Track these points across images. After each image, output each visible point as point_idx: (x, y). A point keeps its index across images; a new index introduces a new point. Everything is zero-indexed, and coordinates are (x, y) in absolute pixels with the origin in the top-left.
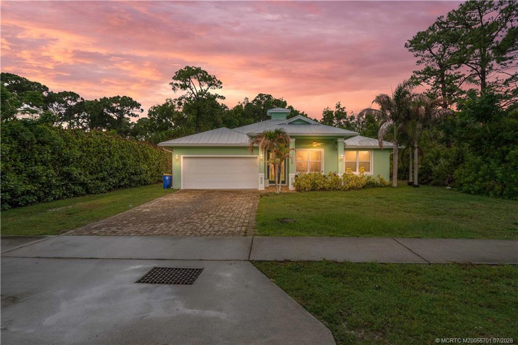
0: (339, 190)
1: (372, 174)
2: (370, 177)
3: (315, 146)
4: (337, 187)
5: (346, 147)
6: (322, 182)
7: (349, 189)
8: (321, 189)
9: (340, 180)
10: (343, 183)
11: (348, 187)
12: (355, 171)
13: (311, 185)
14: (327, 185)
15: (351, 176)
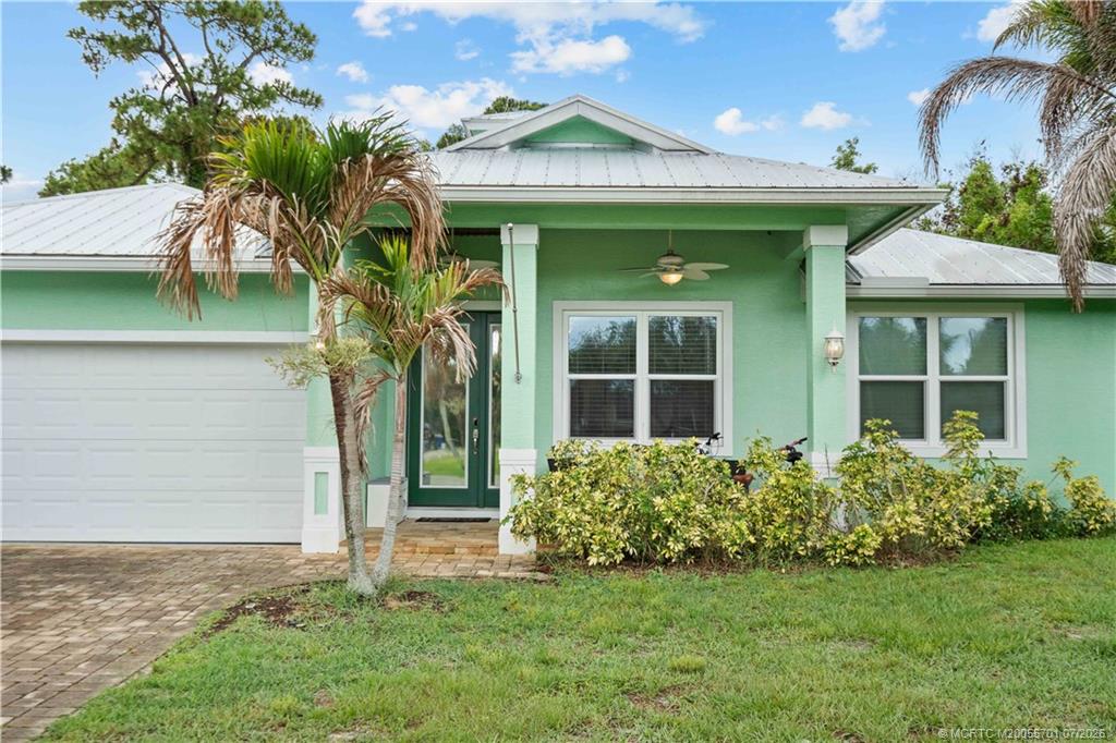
0: (818, 555)
1: (1022, 452)
2: (1013, 474)
3: (673, 278)
4: (803, 538)
5: (863, 293)
6: (700, 510)
7: (885, 553)
8: (691, 551)
9: (823, 494)
10: (840, 511)
11: (874, 542)
12: (920, 434)
13: (626, 525)
14: (730, 530)
15: (893, 470)
